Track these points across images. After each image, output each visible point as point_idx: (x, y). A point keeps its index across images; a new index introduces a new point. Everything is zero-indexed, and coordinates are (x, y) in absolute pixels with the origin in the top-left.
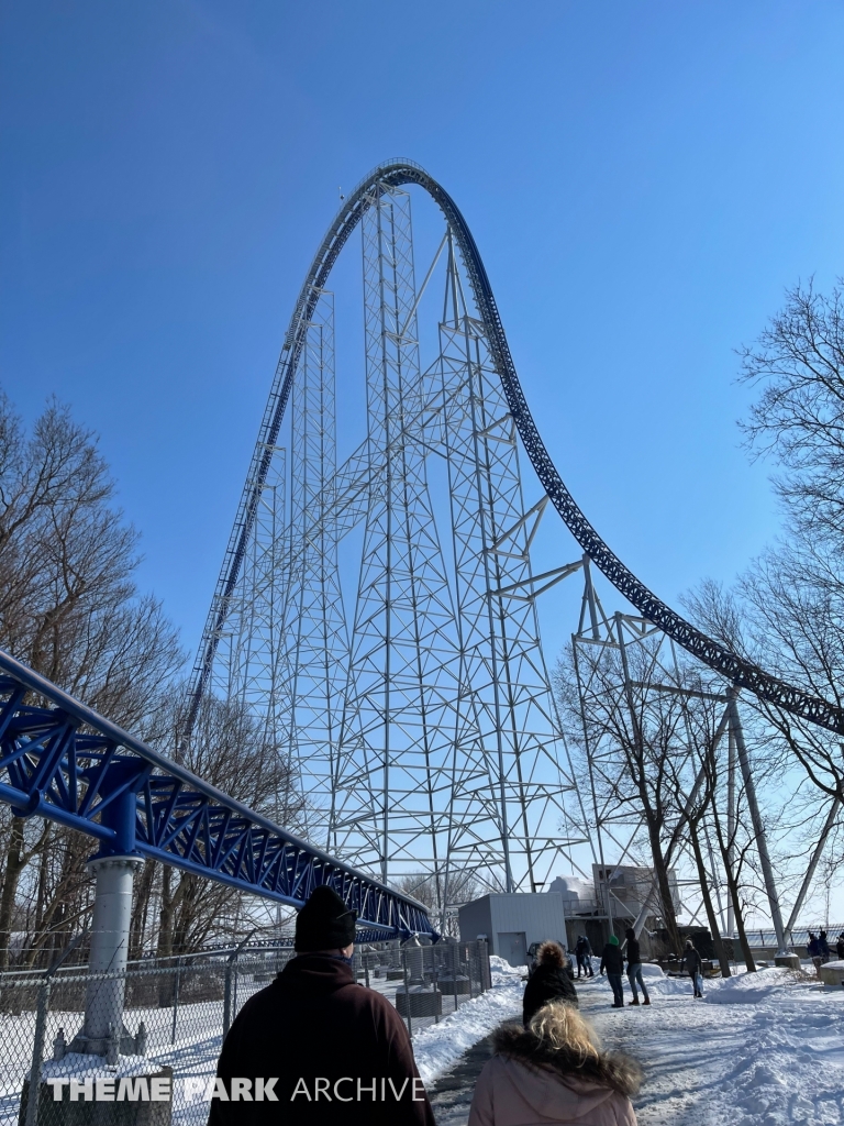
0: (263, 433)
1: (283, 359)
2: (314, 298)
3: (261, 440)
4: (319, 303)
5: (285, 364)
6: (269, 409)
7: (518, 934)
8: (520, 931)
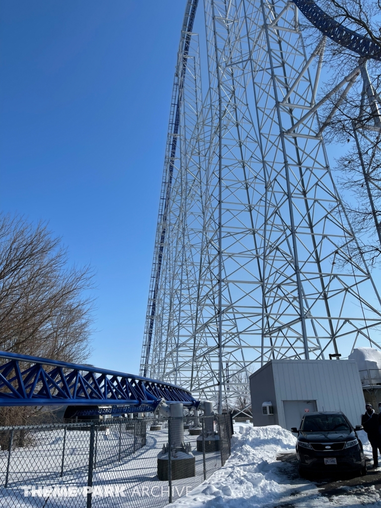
0: (170, 128)
1: (176, 82)
2: (188, 38)
3: (170, 132)
4: (191, 41)
5: (177, 85)
6: (172, 113)
7: (308, 402)
8: (310, 399)
